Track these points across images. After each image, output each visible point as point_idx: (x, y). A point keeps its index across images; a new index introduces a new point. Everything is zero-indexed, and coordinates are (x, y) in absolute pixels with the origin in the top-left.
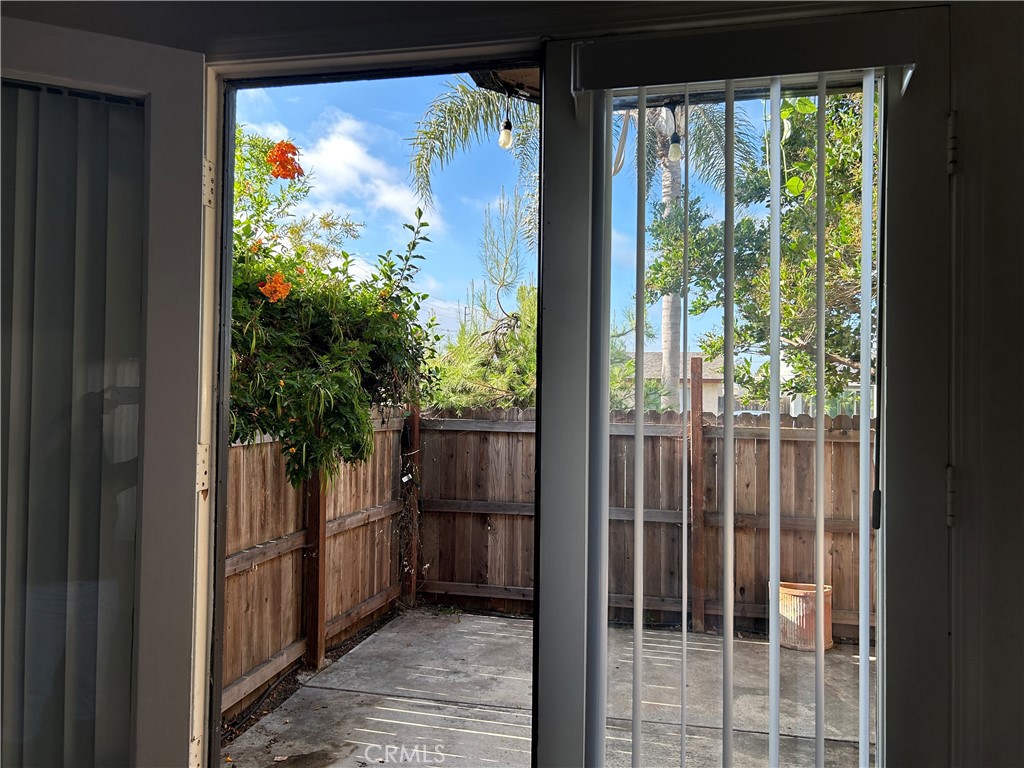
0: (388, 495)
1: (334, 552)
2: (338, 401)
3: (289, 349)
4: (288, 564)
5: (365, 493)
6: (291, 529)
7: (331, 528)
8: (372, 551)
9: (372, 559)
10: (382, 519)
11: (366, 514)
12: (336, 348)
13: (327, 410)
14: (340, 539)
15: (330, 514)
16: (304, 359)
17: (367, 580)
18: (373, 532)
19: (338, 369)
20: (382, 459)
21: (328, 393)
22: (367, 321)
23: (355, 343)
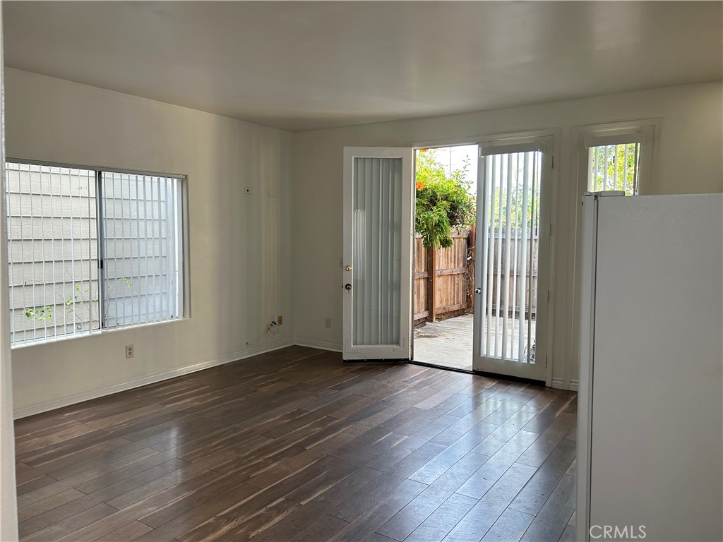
0: (461, 265)
1: (438, 283)
2: (439, 221)
3: (424, 205)
4: (422, 282)
5: (451, 262)
6: (423, 271)
7: (437, 273)
8: (454, 286)
9: (454, 289)
10: (458, 274)
11: (451, 271)
12: (438, 204)
13: (436, 225)
14: (441, 278)
15: (437, 268)
16: (428, 208)
17: (452, 297)
18: (454, 279)
19: (439, 211)
20: (458, 249)
21: (436, 218)
22: (449, 194)
23: (445, 202)
